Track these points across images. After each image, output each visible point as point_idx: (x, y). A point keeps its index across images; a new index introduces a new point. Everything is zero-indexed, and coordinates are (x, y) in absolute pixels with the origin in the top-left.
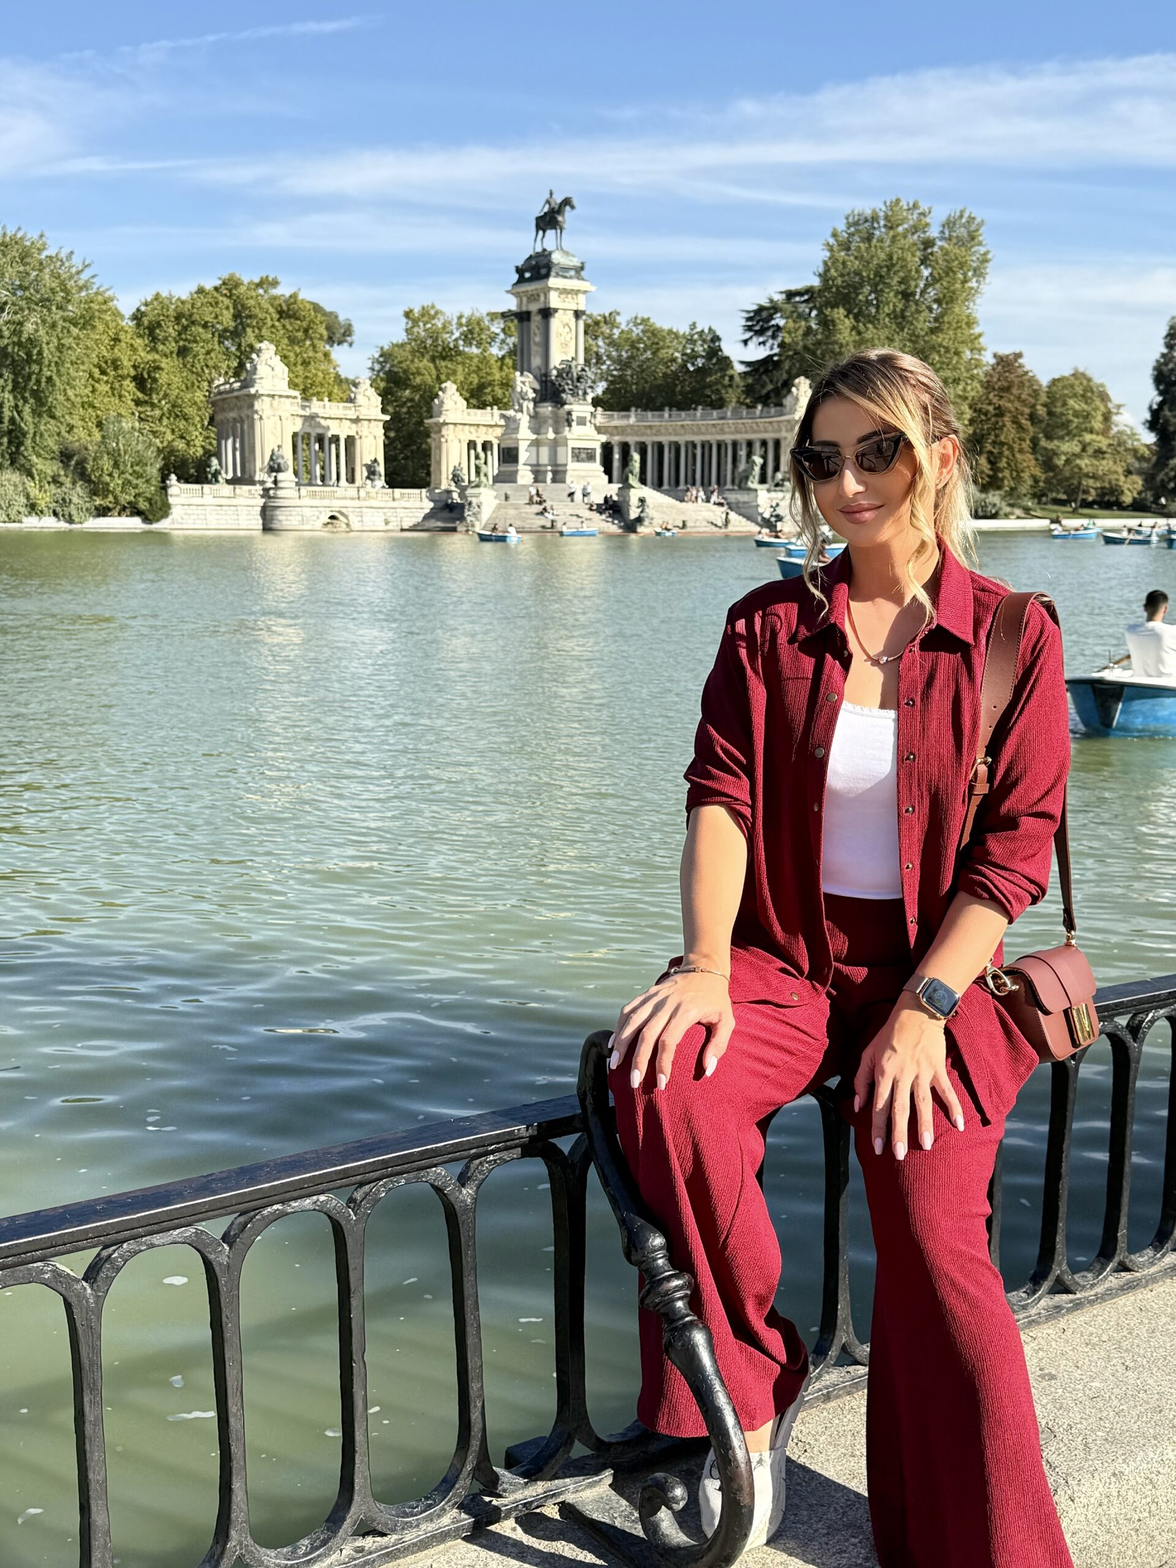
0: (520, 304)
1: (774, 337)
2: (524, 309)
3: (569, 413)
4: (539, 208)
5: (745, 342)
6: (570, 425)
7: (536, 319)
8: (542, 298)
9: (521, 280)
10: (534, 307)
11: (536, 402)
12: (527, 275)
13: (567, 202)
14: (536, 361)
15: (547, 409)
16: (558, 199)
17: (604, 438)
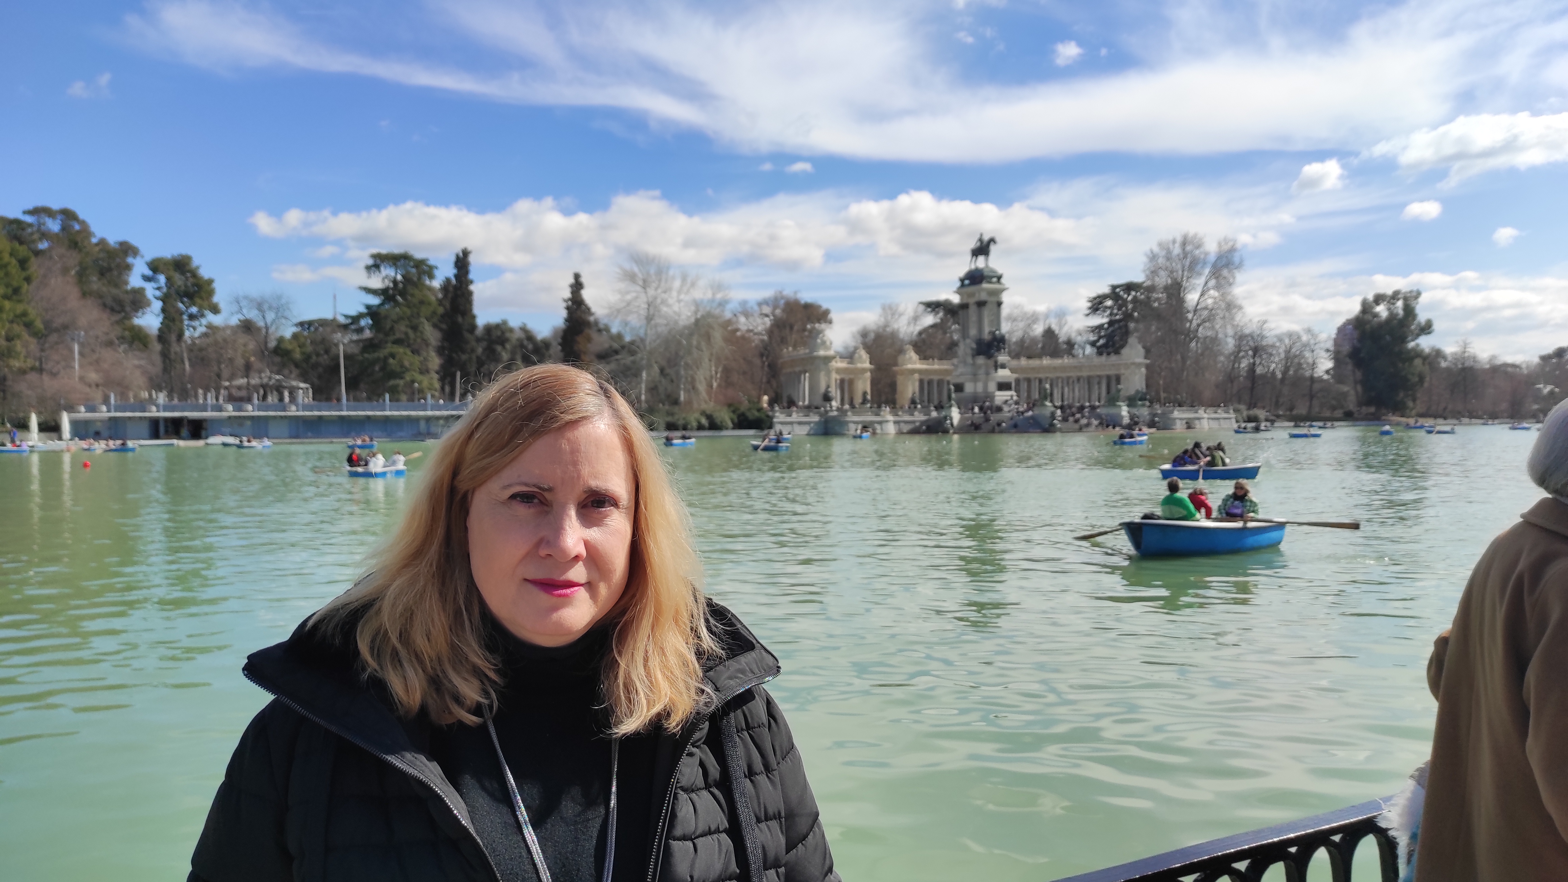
0: (962, 299)
1: (1104, 311)
2: (965, 301)
3: (996, 362)
4: (973, 244)
5: (1088, 315)
6: (996, 369)
7: (973, 310)
8: (977, 295)
9: (963, 285)
10: (972, 301)
11: (974, 356)
12: (967, 282)
13: (992, 240)
14: (973, 332)
15: (981, 360)
16: (986, 238)
17: (1015, 376)
